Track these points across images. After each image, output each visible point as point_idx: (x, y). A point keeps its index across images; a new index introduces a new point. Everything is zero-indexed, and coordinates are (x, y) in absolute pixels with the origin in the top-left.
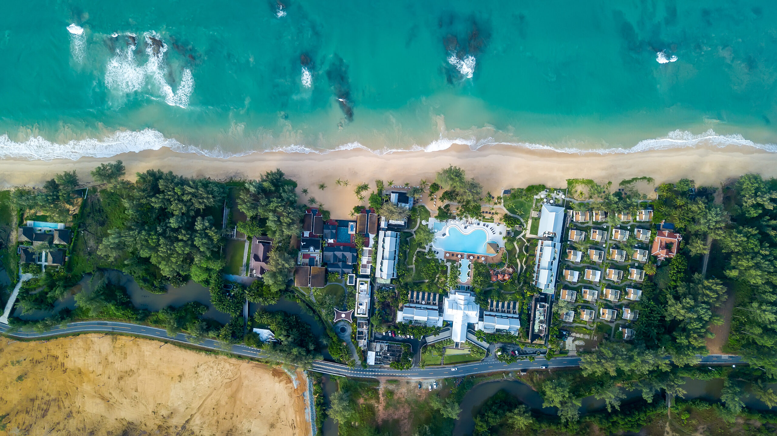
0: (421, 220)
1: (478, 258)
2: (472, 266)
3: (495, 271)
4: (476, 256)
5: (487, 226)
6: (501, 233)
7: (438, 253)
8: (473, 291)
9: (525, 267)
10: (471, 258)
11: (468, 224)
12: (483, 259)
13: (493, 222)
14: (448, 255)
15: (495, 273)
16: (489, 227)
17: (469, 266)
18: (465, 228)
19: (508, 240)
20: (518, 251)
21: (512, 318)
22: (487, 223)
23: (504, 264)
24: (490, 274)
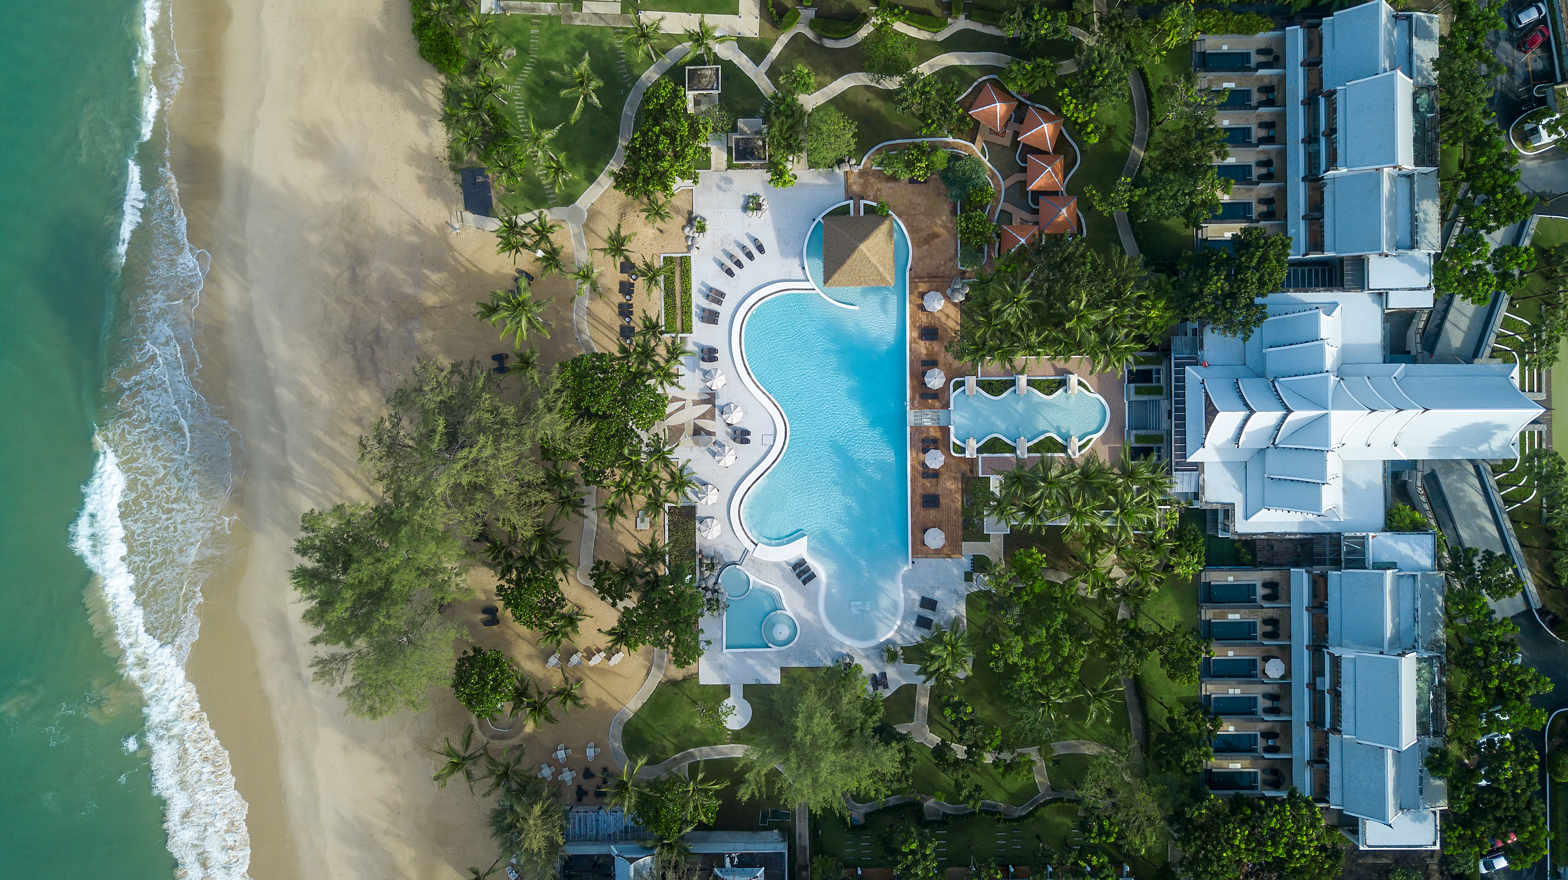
0: (718, 735)
1: (929, 333)
2: (992, 368)
3: (1007, 218)
4: (923, 348)
5: (717, 296)
6: (752, 204)
7: (929, 603)
8: (1164, 351)
9: (961, 23)
10: (935, 380)
11: (717, 426)
12: (936, 304)
13: (684, 263)
14: (935, 538)
15: (1019, 215)
16: (720, 282)
17: (993, 388)
18: (742, 436)
19: (792, 147)
20: (860, 79)
21: (1313, 64)
22: (698, 300)
23: (955, 158)
24: (1035, 250)
